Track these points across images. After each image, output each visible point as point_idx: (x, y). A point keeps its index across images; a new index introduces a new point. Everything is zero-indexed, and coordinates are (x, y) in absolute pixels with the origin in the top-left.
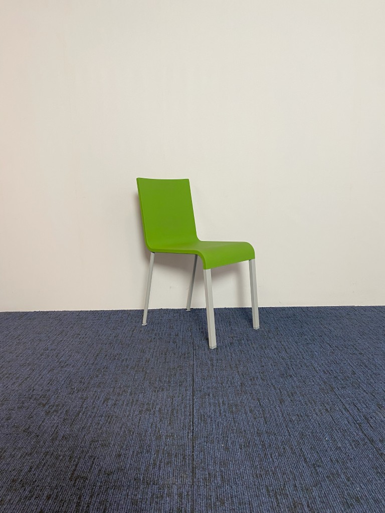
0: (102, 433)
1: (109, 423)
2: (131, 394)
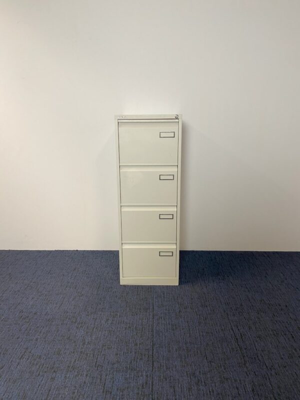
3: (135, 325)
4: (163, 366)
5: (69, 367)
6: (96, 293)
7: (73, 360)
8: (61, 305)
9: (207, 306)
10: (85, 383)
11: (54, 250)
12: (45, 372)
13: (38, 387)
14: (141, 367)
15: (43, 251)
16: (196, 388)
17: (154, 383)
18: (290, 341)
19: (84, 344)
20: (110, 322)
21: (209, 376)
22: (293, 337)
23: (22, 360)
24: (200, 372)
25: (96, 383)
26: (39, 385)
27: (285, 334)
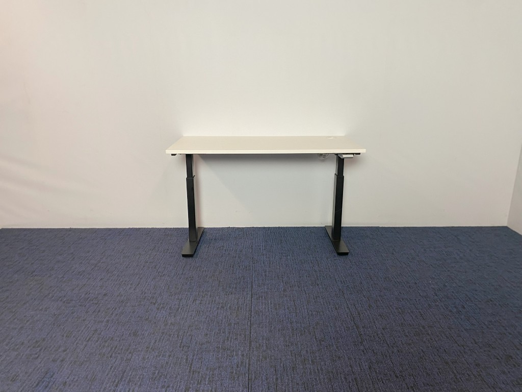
0: (195, 321)
1: (199, 315)
2: (210, 296)
3: (229, 305)
4: (263, 345)
5: (147, 348)
6: (180, 273)
7: (153, 341)
8: (138, 285)
9: (318, 285)
10: (167, 363)
11: (128, 227)
12: (119, 353)
13: (111, 369)
14: (236, 347)
15: (114, 229)
16: (301, 367)
17: (251, 363)
18: (418, 318)
19: (166, 325)
20: (198, 302)
21: (317, 355)
22: (421, 315)
23: (90, 342)
24: (307, 351)
25: (180, 363)
26: (112, 367)
27: (412, 312)
